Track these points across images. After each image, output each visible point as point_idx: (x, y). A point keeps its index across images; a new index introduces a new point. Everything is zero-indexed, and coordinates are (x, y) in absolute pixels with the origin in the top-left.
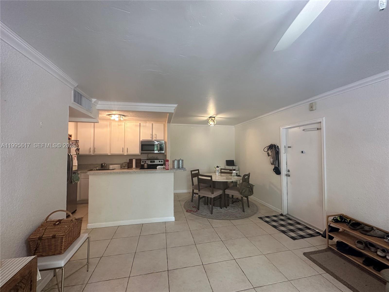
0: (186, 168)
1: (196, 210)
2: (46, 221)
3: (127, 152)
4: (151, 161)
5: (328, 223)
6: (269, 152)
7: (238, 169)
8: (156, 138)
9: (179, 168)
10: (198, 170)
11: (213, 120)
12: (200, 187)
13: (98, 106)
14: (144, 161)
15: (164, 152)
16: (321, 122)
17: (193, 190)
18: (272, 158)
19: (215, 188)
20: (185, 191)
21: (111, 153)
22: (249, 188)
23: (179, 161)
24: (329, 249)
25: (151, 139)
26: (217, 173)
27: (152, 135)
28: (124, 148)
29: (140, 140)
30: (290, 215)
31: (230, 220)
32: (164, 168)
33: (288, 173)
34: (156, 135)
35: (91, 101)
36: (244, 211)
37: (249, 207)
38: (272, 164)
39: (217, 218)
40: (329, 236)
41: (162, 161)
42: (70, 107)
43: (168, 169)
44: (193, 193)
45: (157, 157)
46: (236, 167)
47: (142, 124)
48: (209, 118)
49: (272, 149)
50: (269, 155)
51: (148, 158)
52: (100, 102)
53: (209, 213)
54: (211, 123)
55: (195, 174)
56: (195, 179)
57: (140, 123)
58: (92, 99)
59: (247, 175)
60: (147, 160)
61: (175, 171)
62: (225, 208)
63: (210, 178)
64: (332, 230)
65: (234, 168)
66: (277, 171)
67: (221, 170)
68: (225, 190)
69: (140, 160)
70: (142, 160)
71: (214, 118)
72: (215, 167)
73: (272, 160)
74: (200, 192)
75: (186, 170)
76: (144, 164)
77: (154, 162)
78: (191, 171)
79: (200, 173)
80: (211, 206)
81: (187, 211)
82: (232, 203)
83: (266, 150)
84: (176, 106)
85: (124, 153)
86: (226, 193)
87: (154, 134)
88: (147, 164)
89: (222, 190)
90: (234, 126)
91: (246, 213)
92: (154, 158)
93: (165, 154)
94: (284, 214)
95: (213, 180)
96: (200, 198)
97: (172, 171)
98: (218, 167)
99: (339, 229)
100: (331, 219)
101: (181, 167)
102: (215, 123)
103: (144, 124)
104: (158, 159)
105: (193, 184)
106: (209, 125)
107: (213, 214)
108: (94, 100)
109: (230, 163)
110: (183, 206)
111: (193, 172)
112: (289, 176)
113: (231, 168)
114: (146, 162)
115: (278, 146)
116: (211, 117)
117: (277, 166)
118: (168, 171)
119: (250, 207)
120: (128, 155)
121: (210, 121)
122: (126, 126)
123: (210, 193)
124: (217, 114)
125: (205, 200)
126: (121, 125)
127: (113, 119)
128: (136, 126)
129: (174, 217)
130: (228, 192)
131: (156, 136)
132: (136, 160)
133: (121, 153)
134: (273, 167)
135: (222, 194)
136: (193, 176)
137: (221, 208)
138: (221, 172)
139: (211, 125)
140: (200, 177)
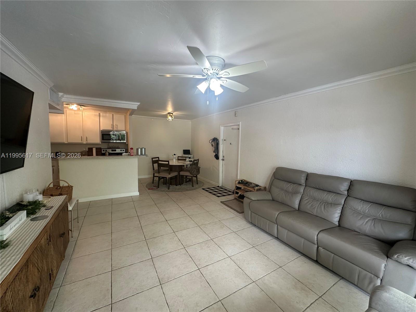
0: (148, 155)
1: (156, 188)
2: (48, 187)
3: (87, 141)
4: (112, 150)
5: (235, 184)
6: (213, 143)
7: (192, 157)
8: (117, 128)
9: (142, 154)
10: (158, 158)
11: (171, 116)
12: (160, 171)
13: (63, 98)
14: (105, 150)
15: (125, 141)
16: (239, 125)
17: (154, 174)
18: (214, 148)
19: (172, 171)
20: (146, 176)
21: (68, 142)
22: (197, 169)
23: (142, 149)
24: (235, 199)
25: (112, 129)
26: (174, 160)
27: (113, 125)
28: (82, 137)
29: (100, 130)
30: (223, 186)
31: (182, 192)
32: (128, 155)
33: (223, 158)
34: (117, 125)
35: (58, 95)
36: (193, 186)
37: (197, 184)
38: (214, 152)
39: (172, 191)
40: (236, 192)
41: (123, 150)
42: (49, 103)
43: (133, 156)
44: (154, 176)
45: (118, 146)
46: (191, 155)
47: (101, 114)
48: (168, 113)
49: (214, 141)
50: (212, 146)
51: (109, 147)
52: (65, 96)
53: (167, 189)
54: (170, 118)
55: (155, 161)
56: (156, 165)
57: (99, 113)
58: (59, 93)
59: (196, 160)
60: (108, 148)
61: (138, 157)
62: (179, 186)
63: (167, 163)
64: (238, 188)
65: (189, 156)
66: (217, 157)
67: (178, 158)
68: (180, 172)
69: (101, 149)
70: (102, 149)
71: (172, 114)
72: (172, 155)
73: (214, 149)
74: (159, 174)
75: (148, 156)
76: (105, 152)
77: (115, 151)
78: (152, 158)
79: (160, 159)
80: (168, 185)
81: (149, 189)
82: (186, 183)
83: (211, 142)
84: (139, 104)
85: (83, 142)
86: (180, 174)
87: (114, 124)
88: (109, 152)
89: (177, 172)
90: (190, 121)
91: (194, 187)
92: (115, 147)
93: (127, 143)
94: (220, 186)
95: (170, 164)
96: (160, 178)
97: (136, 157)
98: (175, 155)
99: (241, 188)
100: (237, 182)
101: (143, 154)
102: (173, 118)
103: (104, 114)
104: (119, 148)
105: (154, 169)
106: (168, 119)
107: (170, 190)
108: (61, 94)
109: (186, 152)
110: (145, 187)
111: (154, 159)
112: (224, 160)
113: (187, 156)
114: (107, 151)
115: (218, 139)
116: (169, 113)
117: (217, 153)
118: (133, 157)
119: (199, 184)
120: (87, 144)
121: (168, 116)
122: (84, 115)
123: (168, 174)
124: (174, 112)
125: (164, 180)
126: (78, 114)
127: (72, 108)
128: (95, 115)
129: (139, 192)
130: (182, 173)
131: (117, 127)
132: (97, 149)
133: (80, 141)
134: (215, 154)
135: (177, 175)
136: (154, 162)
137: (177, 186)
138: (178, 160)
139: (169, 119)
140: (160, 162)
